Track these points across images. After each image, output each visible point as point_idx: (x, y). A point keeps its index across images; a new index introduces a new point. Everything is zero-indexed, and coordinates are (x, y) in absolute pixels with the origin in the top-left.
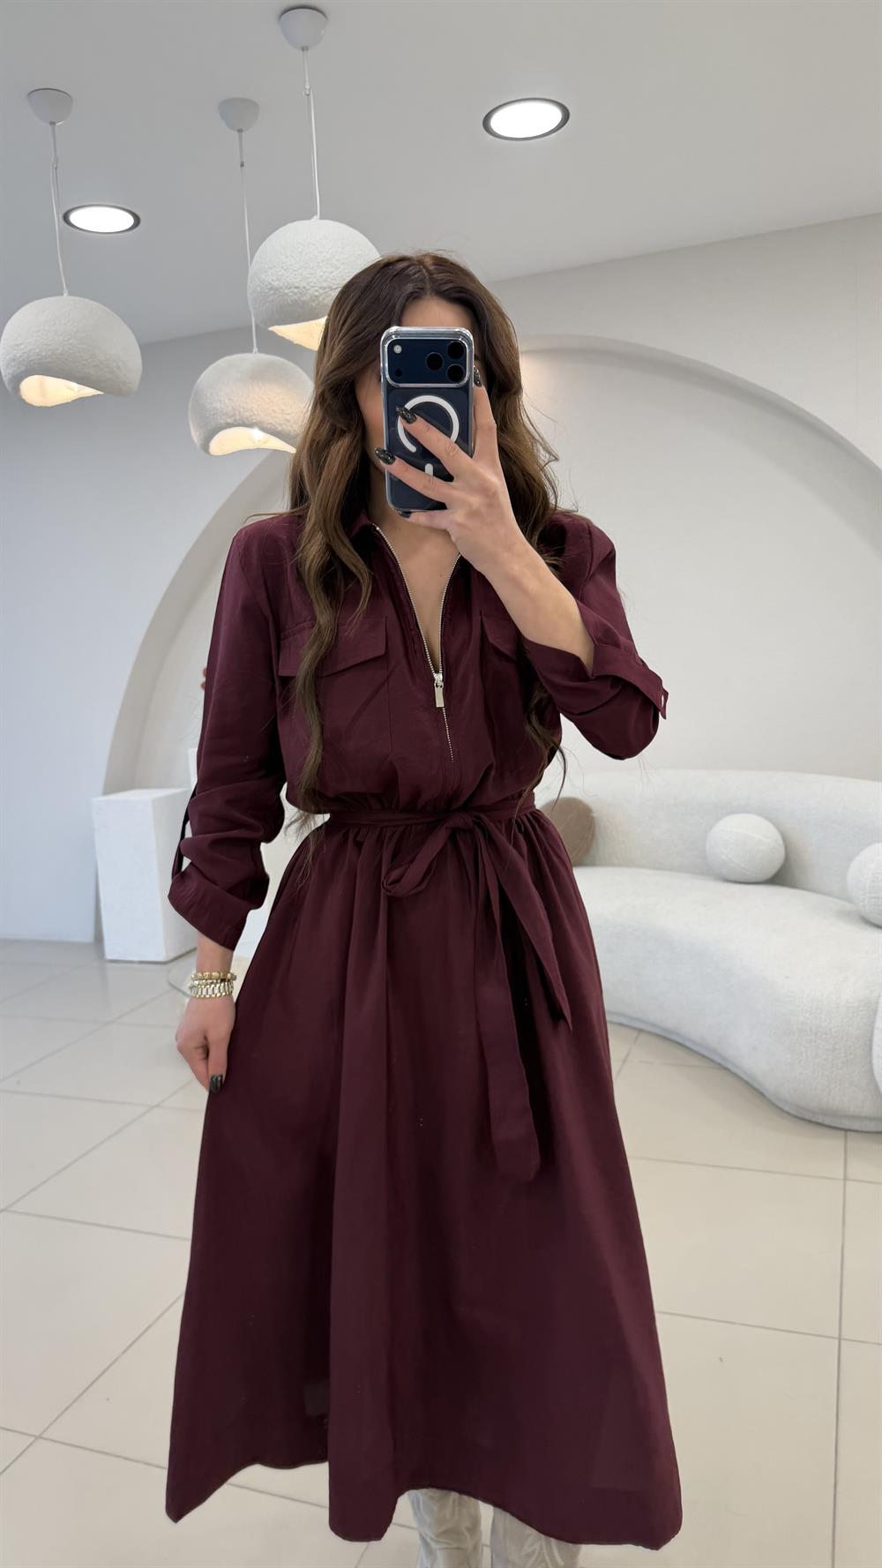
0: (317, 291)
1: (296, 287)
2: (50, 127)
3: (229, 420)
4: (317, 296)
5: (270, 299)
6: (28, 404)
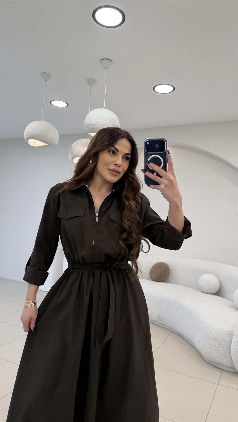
0: (100, 126)
1: (95, 124)
2: (45, 81)
3: (78, 155)
4: (99, 127)
5: (88, 127)
6: (30, 145)
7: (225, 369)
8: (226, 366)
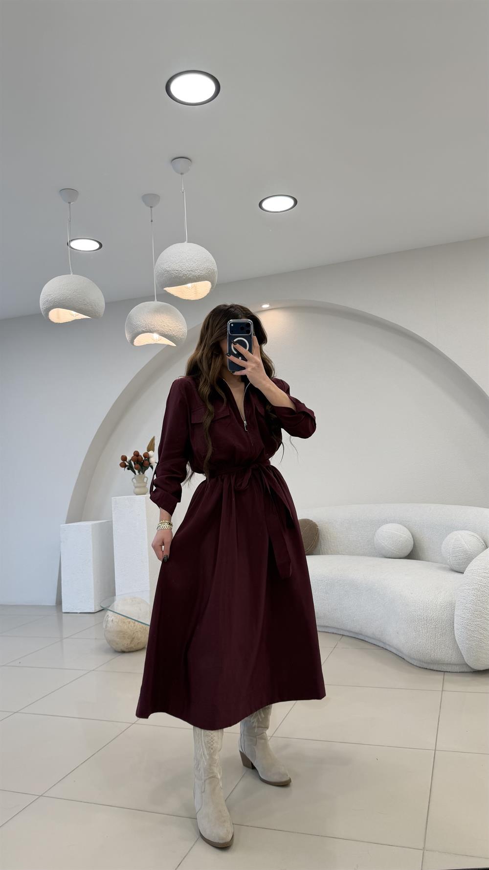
1: (177, 271)
2: (68, 204)
3: (144, 330)
4: (186, 275)
5: (165, 276)
6: (52, 322)
7: (449, 669)
8: (450, 664)
